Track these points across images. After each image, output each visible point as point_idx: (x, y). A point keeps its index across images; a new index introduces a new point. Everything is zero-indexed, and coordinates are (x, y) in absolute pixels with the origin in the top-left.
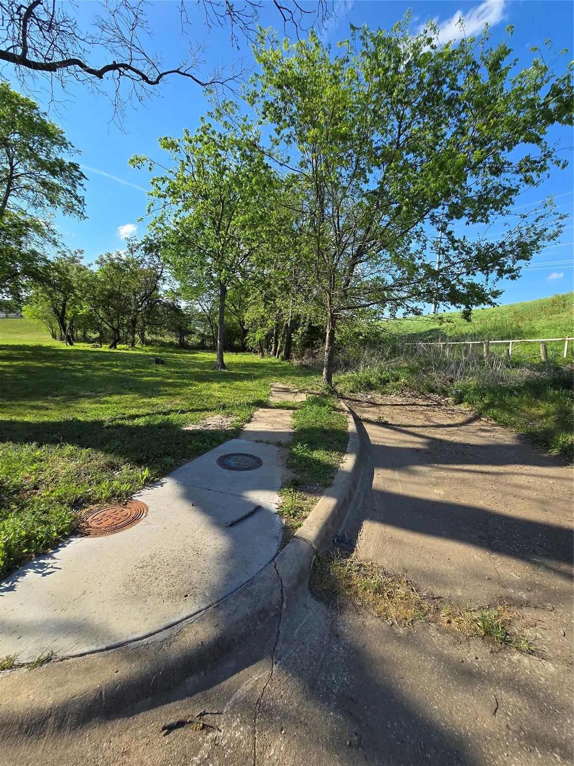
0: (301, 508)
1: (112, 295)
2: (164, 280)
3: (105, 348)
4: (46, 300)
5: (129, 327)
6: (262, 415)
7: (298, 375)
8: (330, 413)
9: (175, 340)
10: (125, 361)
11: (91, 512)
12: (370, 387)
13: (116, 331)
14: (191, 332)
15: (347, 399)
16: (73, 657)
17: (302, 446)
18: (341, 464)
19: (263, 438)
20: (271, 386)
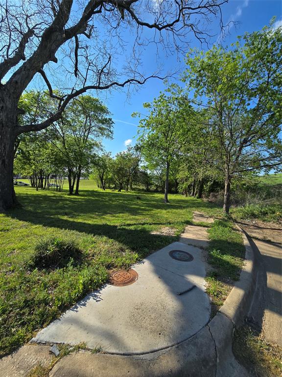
0: (221, 292)
1: (121, 169)
2: (141, 161)
3: (116, 191)
4: (97, 172)
5: (126, 183)
6: (190, 229)
7: (207, 207)
8: (231, 232)
9: (145, 188)
10: (124, 197)
11: (113, 272)
12: (253, 216)
13: (121, 184)
14: (152, 184)
15: (239, 223)
16: (109, 353)
17: (216, 251)
18: (243, 266)
19: (192, 243)
20: (193, 213)
